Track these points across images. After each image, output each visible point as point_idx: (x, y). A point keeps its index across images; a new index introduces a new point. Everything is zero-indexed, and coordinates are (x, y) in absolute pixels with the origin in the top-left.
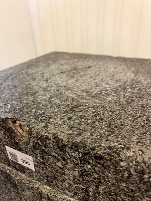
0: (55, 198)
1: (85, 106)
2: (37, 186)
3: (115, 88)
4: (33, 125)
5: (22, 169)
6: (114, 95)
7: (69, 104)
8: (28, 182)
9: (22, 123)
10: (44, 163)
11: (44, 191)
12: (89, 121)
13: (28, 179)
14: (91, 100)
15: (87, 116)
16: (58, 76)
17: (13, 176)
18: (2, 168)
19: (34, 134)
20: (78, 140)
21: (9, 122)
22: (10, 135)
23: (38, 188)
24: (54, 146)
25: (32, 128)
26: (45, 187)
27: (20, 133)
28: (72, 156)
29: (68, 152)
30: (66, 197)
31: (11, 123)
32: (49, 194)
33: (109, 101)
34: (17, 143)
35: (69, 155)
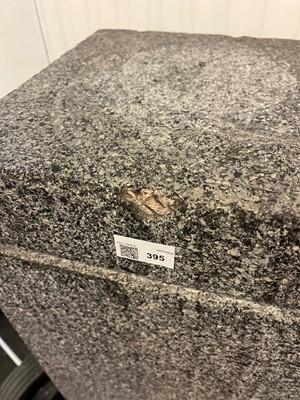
0: (211, 305)
1: (248, 148)
2: (174, 291)
3: (278, 107)
4: (185, 194)
5: (143, 269)
6: (283, 122)
7: (217, 148)
8: (156, 288)
9: (156, 192)
10: (199, 254)
11: (189, 297)
12: (274, 176)
13: (153, 283)
14: (252, 136)
15: (264, 167)
16: (152, 89)
17: (125, 283)
18: (97, 273)
19: (192, 208)
20: (277, 209)
21: (130, 193)
22: (132, 215)
23: (178, 295)
24: (232, 224)
25: (186, 199)
26: (189, 290)
27: (152, 210)
28: (268, 236)
29: (260, 232)
30: (228, 299)
31: (133, 195)
32: (200, 300)
33: (283, 135)
34: (146, 228)
35: (262, 235)
